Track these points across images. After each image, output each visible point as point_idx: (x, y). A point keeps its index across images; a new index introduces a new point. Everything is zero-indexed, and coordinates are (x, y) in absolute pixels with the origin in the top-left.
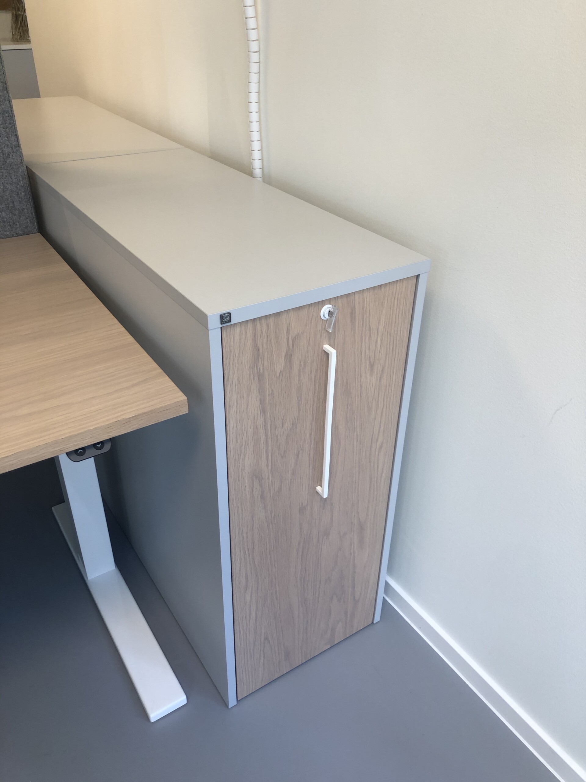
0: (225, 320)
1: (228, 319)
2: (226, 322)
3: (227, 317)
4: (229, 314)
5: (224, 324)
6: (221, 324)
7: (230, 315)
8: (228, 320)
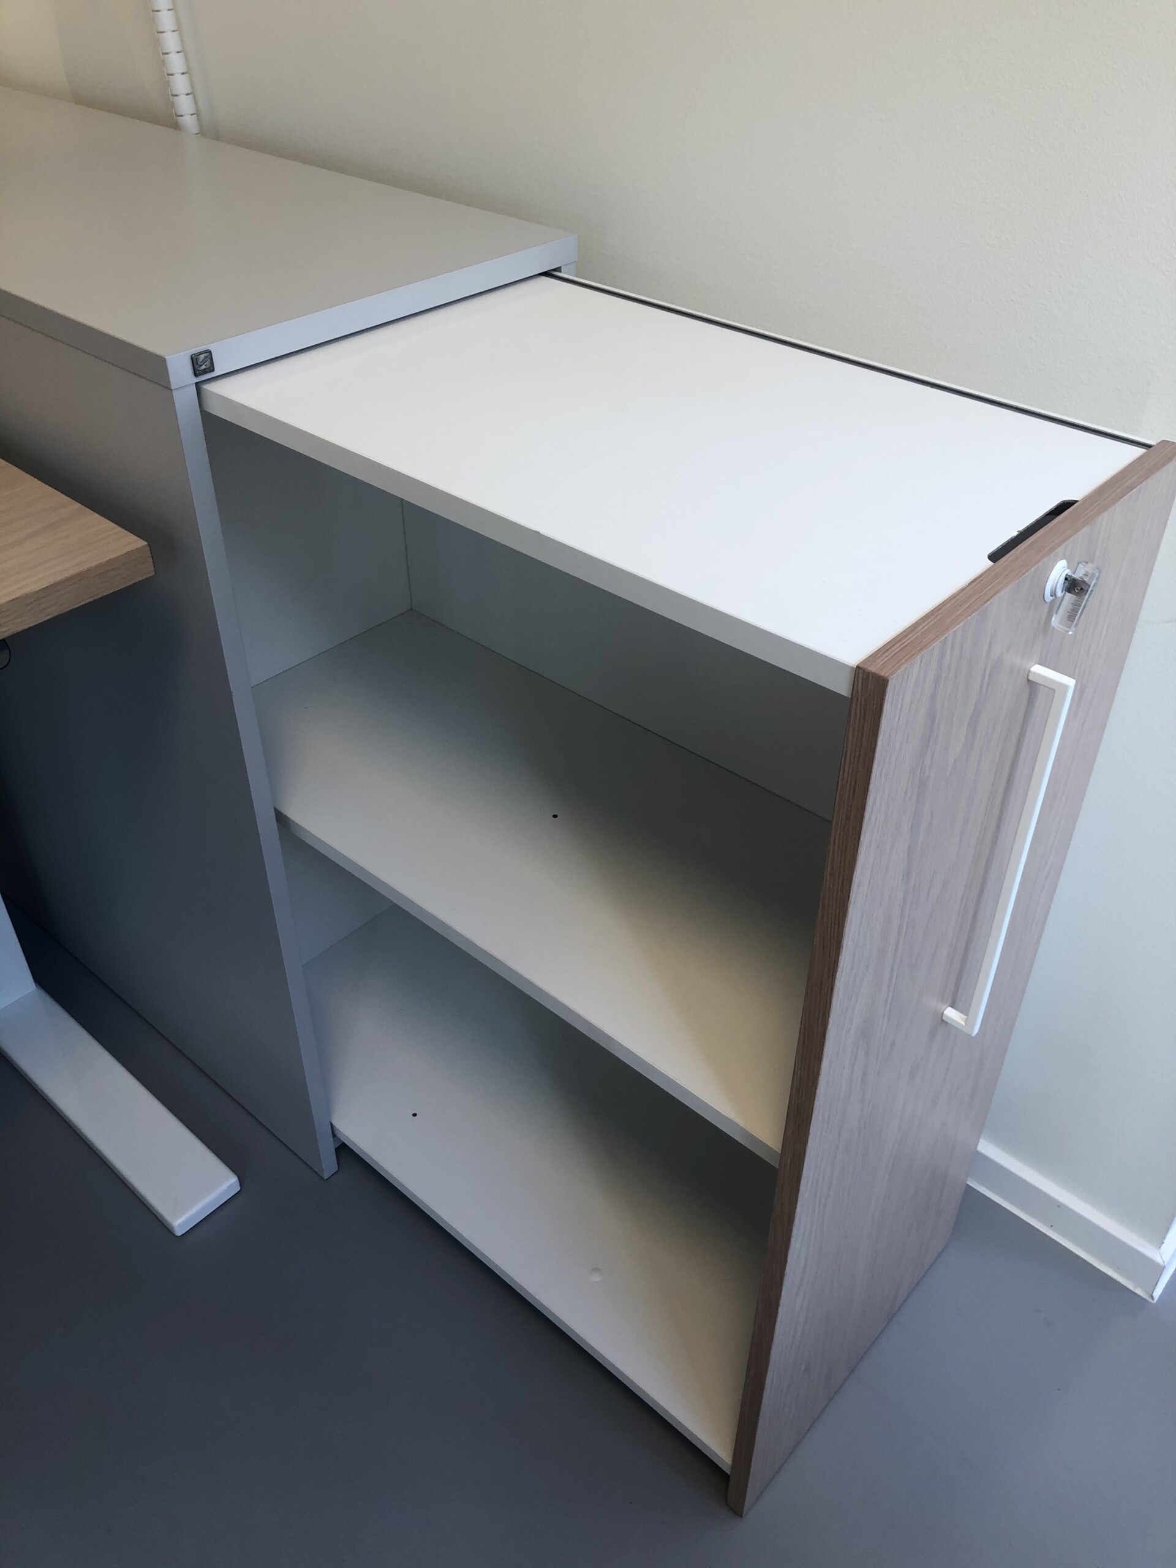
0: (203, 367)
1: (208, 363)
2: (205, 372)
3: (204, 362)
4: (208, 354)
5: (200, 374)
6: (196, 375)
7: (209, 357)
8: (208, 366)
